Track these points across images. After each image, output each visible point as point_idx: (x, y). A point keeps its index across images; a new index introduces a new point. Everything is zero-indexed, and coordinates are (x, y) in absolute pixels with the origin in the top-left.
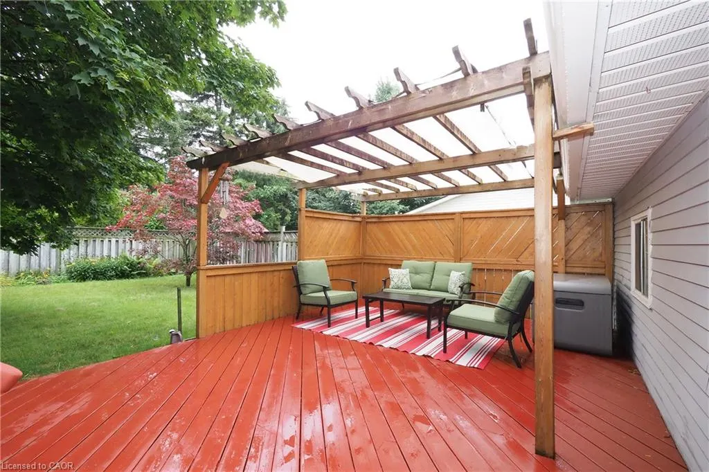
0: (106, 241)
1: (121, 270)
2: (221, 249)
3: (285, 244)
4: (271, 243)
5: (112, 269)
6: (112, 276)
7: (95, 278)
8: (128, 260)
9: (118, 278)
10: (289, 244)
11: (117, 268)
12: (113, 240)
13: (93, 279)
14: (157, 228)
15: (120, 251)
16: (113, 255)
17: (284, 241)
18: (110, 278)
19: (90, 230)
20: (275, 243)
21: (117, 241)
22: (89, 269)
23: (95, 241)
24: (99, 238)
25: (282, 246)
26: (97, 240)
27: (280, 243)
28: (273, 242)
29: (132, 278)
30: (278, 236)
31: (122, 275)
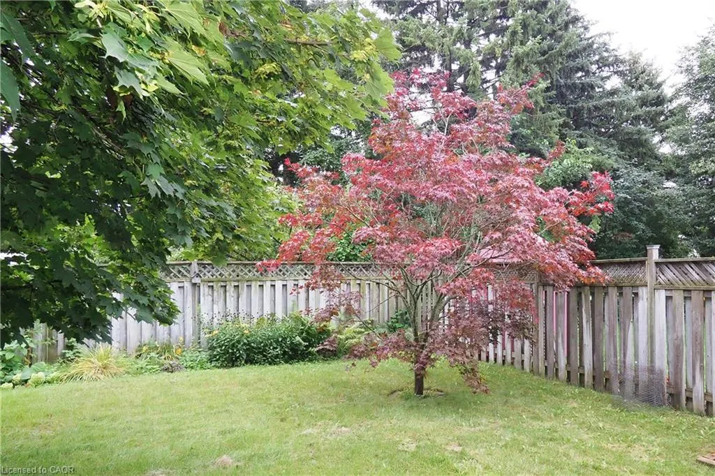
0: (267, 285)
1: (292, 343)
2: (491, 308)
3: (661, 295)
4: (613, 292)
5: (277, 341)
6: (277, 357)
7: (250, 361)
8: (303, 324)
9: (286, 362)
10: (678, 297)
11: (284, 339)
12: (279, 284)
13: (246, 362)
14: (347, 259)
15: (290, 304)
16: (279, 314)
17: (659, 286)
18: (273, 361)
19: (241, 267)
20: (628, 292)
21: (284, 286)
22: (238, 342)
23: (249, 286)
24: (256, 280)
25: (652, 301)
26: (253, 284)
27: (643, 292)
28: (620, 288)
29: (311, 361)
30: (636, 272)
31: (294, 354)
